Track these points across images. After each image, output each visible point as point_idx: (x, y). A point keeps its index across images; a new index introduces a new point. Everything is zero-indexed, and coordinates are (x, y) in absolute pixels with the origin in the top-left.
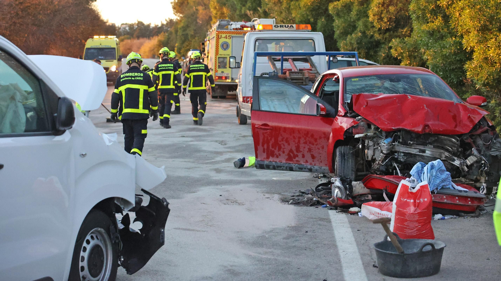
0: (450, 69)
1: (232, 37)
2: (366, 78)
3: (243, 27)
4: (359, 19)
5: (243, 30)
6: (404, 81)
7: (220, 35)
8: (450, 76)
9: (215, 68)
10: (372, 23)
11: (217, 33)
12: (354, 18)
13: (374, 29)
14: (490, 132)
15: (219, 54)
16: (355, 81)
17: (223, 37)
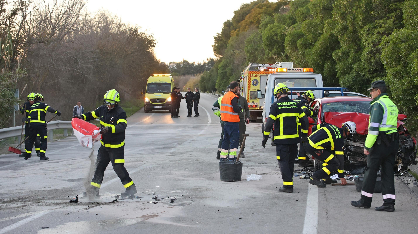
0: (408, 99)
1: (261, 76)
2: (335, 103)
3: (268, 68)
4: (355, 63)
5: (269, 71)
6: (358, 105)
7: (251, 74)
8: (408, 103)
10: (364, 66)
11: (249, 73)
12: (351, 62)
13: (366, 70)
14: (405, 135)
16: (328, 105)
17: (254, 76)
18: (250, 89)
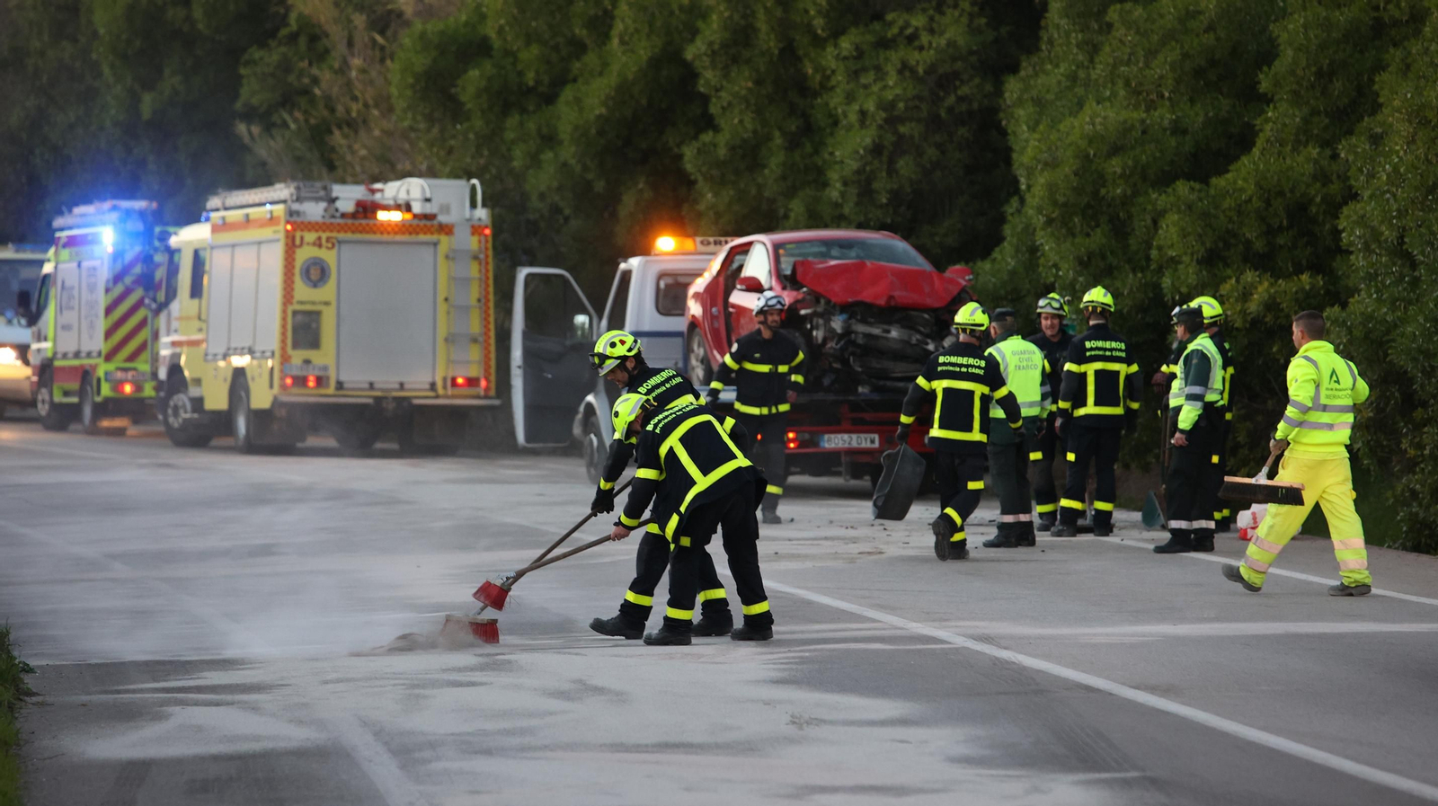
1: (339, 242)
4: (791, 193)
5: (375, 218)
7: (298, 234)
9: (283, 349)
10: (837, 205)
11: (289, 227)
12: (773, 187)
15: (295, 300)
17: (308, 244)
18: (291, 303)
